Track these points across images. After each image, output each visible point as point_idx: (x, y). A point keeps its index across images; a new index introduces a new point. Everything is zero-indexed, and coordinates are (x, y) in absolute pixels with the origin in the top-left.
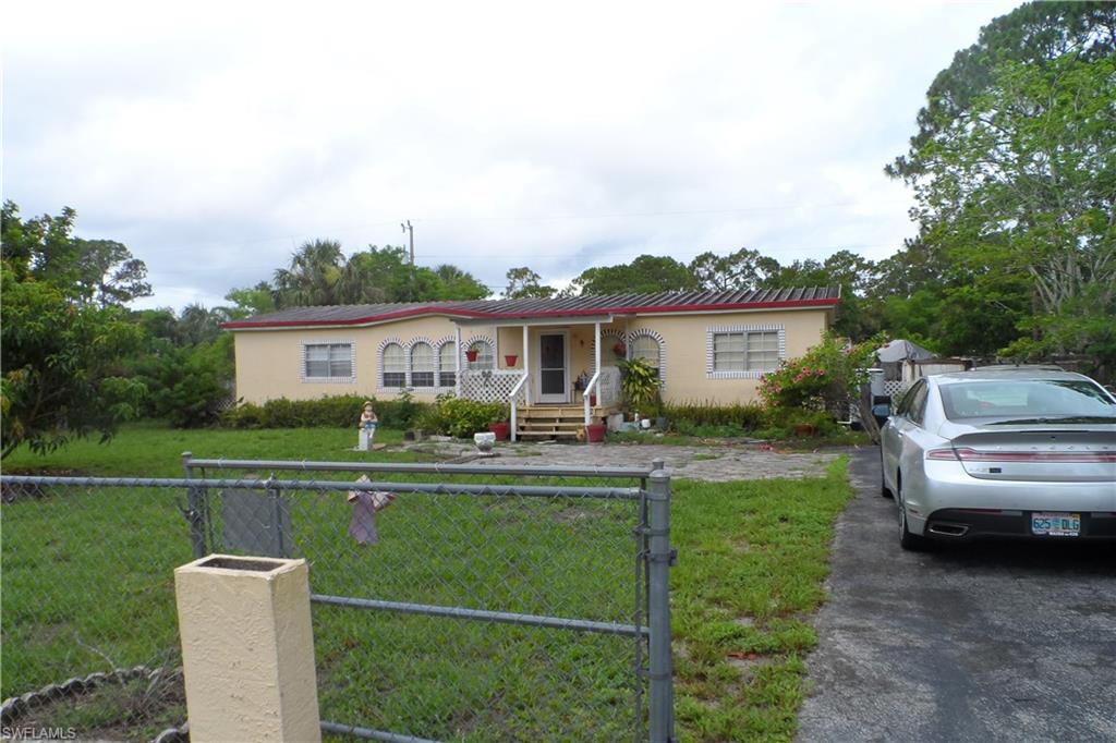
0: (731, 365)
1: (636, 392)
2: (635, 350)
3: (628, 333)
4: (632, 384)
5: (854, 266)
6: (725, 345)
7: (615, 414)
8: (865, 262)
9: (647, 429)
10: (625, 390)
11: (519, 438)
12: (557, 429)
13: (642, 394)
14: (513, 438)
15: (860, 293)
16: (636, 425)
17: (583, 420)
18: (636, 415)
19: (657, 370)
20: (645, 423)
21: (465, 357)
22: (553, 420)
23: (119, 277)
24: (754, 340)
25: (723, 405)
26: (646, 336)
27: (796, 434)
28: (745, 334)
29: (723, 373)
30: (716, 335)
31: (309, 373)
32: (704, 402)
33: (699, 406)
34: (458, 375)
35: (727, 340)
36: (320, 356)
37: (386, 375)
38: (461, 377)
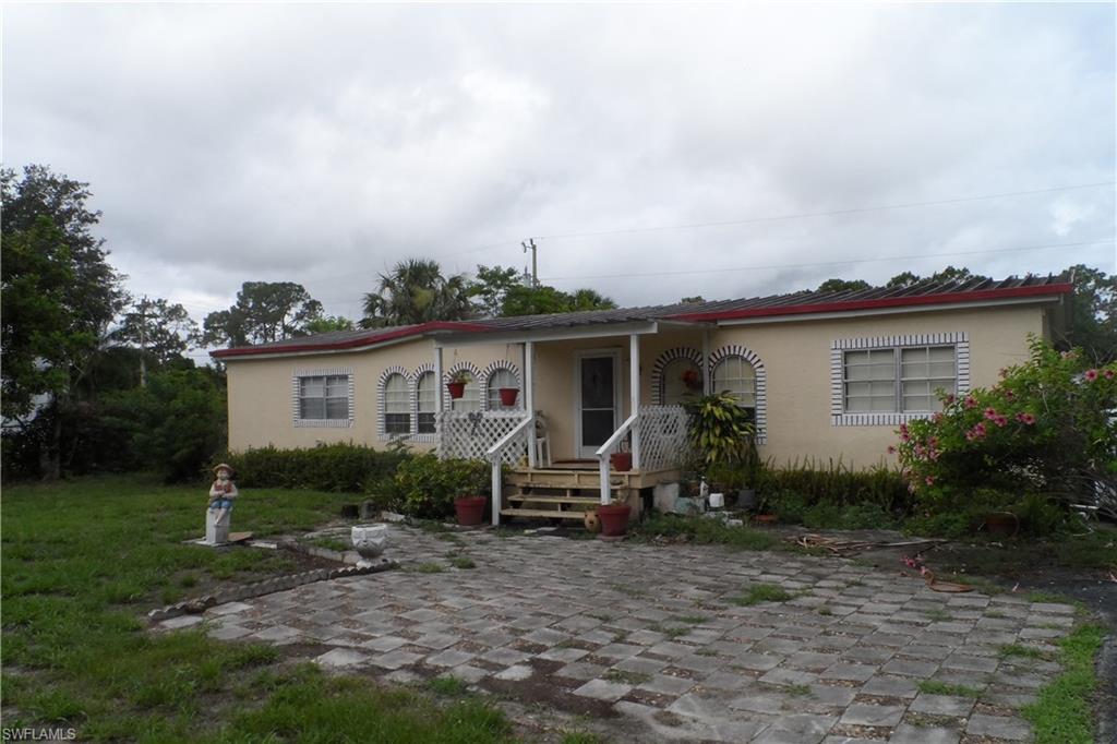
0: (873, 403)
1: (710, 446)
2: (718, 378)
3: (706, 354)
4: (705, 434)
5: (1092, 283)
6: (862, 369)
7: (665, 483)
8: (1107, 278)
9: (716, 509)
10: (694, 443)
11: (505, 520)
12: (565, 507)
13: (721, 450)
14: (496, 520)
15: (1102, 316)
16: (700, 503)
17: (596, 493)
18: (703, 485)
19: (751, 412)
20: (716, 499)
21: (447, 393)
22: (561, 492)
23: (299, 317)
24: (913, 360)
25: (857, 469)
26: (736, 357)
27: (985, 528)
28: (898, 352)
29: (861, 415)
30: (847, 354)
31: (303, 414)
32: (827, 462)
33: (817, 469)
34: (438, 418)
35: (867, 360)
36: (315, 392)
37: (389, 417)
38: (442, 421)
